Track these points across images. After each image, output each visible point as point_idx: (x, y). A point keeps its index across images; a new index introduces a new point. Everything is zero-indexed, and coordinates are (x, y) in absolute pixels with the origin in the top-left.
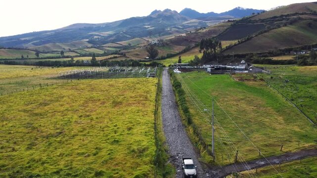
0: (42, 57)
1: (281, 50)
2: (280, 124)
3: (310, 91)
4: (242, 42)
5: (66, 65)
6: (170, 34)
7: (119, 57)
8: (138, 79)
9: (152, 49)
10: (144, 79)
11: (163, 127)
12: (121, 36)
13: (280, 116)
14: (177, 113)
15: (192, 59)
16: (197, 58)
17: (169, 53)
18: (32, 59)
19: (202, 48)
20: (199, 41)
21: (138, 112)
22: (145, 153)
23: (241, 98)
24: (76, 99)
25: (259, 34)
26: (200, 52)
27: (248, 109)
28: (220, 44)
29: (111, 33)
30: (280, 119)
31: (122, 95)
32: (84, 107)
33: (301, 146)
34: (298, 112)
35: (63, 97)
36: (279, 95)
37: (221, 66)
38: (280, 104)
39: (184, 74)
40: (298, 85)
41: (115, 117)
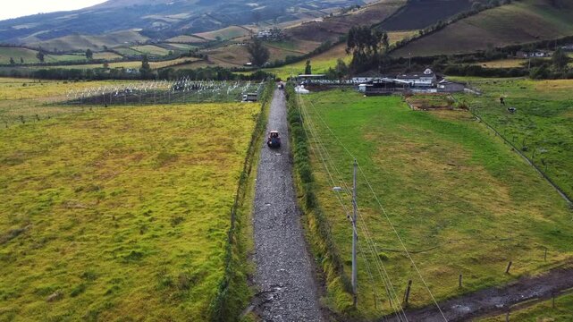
0: (52, 61)
1: (499, 50)
2: (502, 204)
3: (559, 131)
4: (428, 34)
5: (90, 77)
6: (295, 18)
7: (194, 62)
8: (225, 105)
9: (258, 47)
10: (236, 105)
11: (254, 215)
12: (204, 22)
13: (501, 186)
14: (288, 181)
15: (333, 67)
16: (341, 64)
17: (290, 54)
18: (31, 65)
19: (351, 45)
20: (346, 30)
21: (204, 180)
22: (194, 290)
23: (423, 145)
24: (84, 149)
25: (460, 19)
26: (348, 52)
27: (435, 170)
28: (386, 37)
29: (184, 16)
30: (502, 192)
31: (184, 140)
32: (94, 168)
33: (549, 260)
34: (538, 176)
35: (58, 145)
36: (498, 140)
37: (386, 79)
38: (500, 158)
39: (314, 95)
40: (534, 119)
41: (153, 190)
